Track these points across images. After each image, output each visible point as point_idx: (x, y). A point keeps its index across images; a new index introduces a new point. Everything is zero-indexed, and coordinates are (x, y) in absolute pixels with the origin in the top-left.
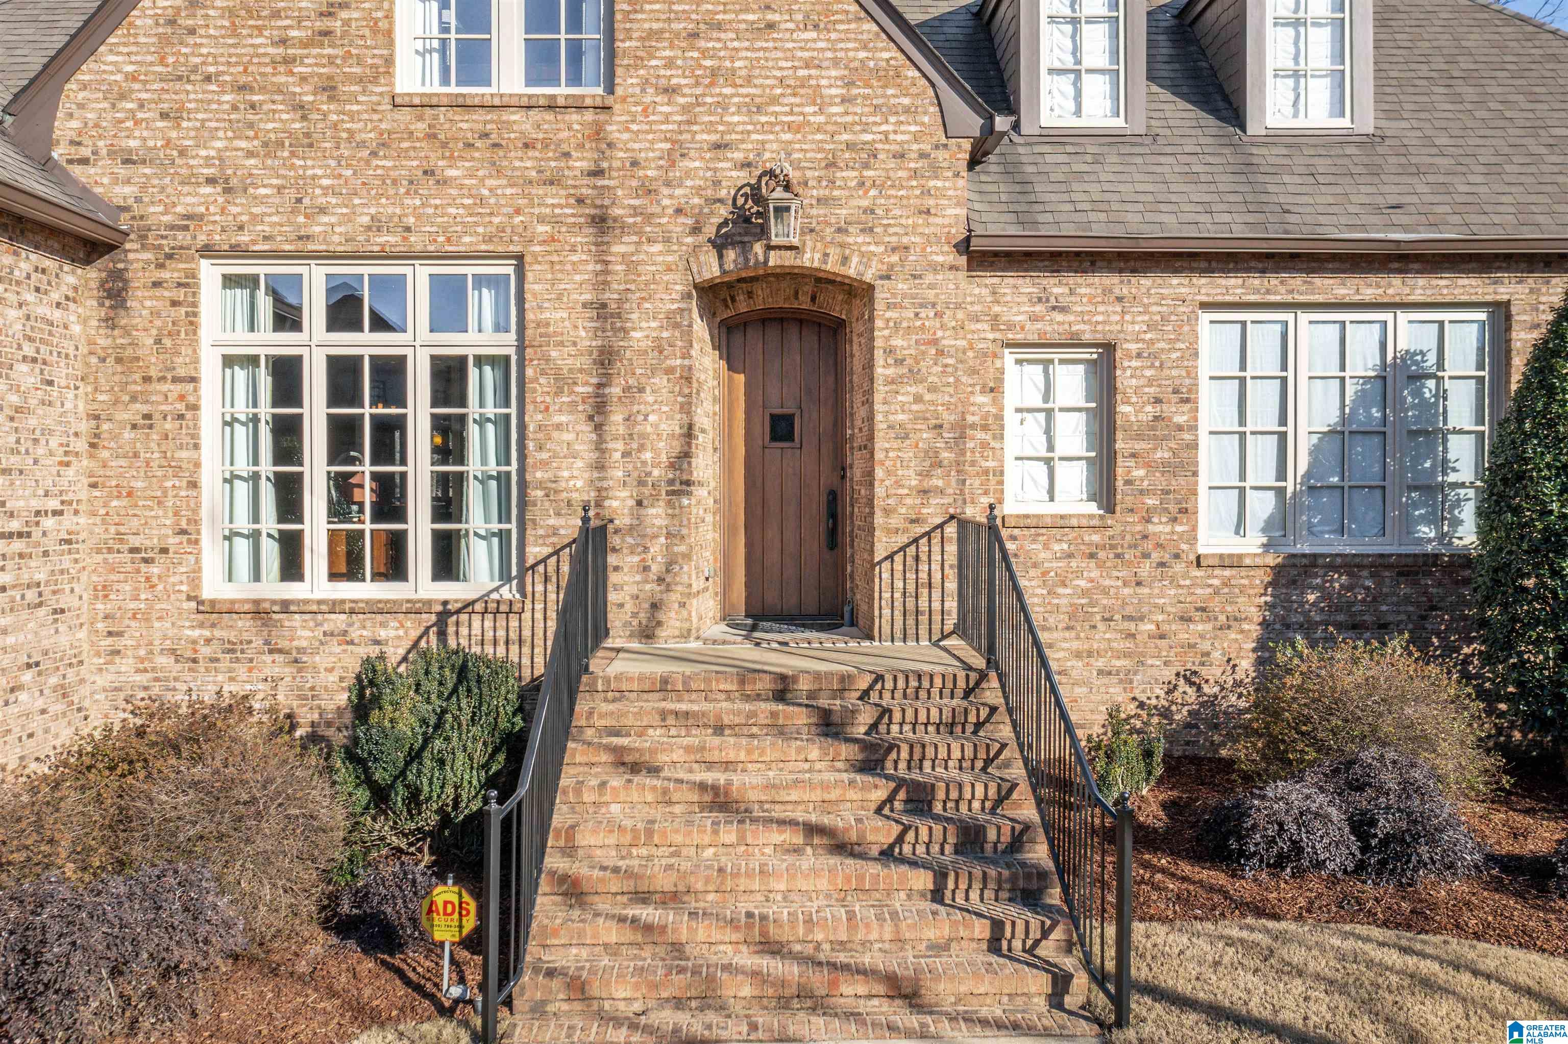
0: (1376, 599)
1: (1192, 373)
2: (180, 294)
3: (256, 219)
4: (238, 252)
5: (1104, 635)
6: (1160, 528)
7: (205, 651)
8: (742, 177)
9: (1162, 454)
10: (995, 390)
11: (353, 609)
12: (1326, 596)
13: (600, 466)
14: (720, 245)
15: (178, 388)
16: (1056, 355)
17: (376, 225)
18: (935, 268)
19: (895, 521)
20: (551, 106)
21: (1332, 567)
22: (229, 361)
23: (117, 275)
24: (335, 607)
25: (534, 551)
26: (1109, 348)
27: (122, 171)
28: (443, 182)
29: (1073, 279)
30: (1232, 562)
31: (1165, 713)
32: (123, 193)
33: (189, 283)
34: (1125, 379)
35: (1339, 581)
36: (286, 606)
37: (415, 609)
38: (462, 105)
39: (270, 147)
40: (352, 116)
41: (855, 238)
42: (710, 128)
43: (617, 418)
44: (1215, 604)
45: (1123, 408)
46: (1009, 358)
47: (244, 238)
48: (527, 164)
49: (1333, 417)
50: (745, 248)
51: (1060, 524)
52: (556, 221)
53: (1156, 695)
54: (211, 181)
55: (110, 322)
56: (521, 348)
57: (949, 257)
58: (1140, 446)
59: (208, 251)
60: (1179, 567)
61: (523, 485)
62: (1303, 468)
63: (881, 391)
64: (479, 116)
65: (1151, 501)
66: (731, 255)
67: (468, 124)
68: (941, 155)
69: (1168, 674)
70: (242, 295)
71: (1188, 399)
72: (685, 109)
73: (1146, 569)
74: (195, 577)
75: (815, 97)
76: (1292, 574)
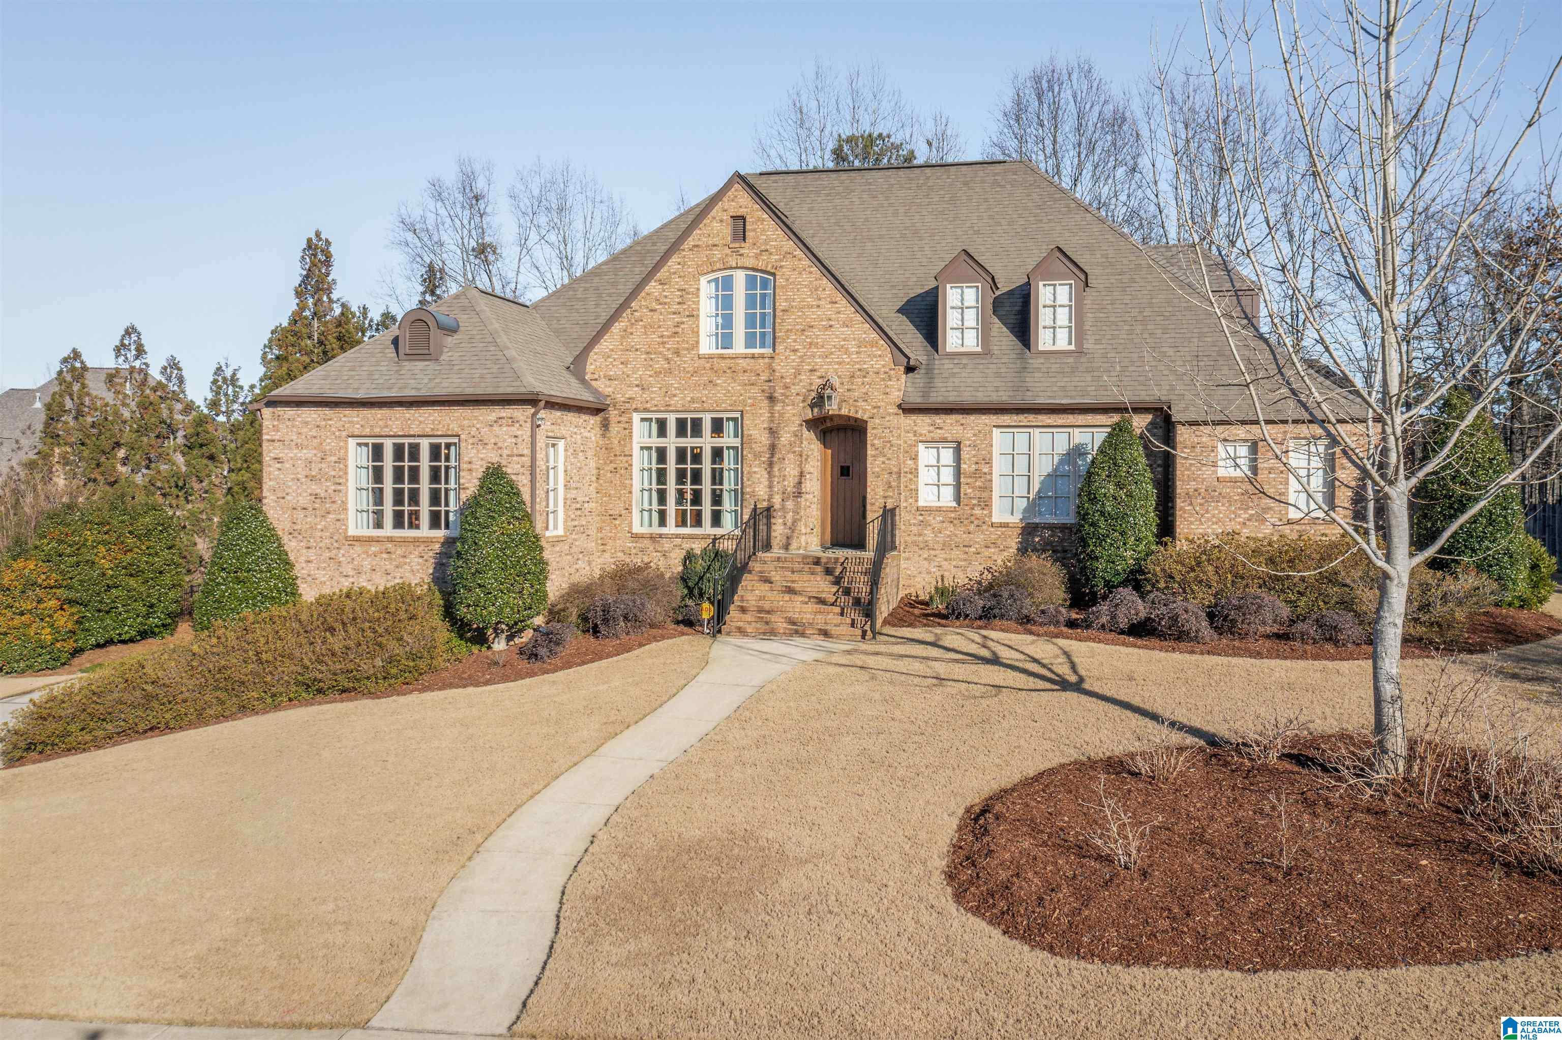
0: (1062, 540)
1: (991, 453)
2: (627, 426)
3: (652, 399)
4: (646, 410)
5: (956, 553)
6: (978, 511)
7: (634, 551)
8: (820, 381)
9: (977, 484)
10: (915, 458)
11: (683, 537)
12: (1042, 538)
13: (770, 487)
14: (812, 406)
15: (625, 459)
16: (940, 445)
17: (693, 401)
18: (889, 414)
19: (875, 508)
20: (753, 357)
21: (1044, 528)
22: (642, 448)
23: (606, 419)
24: (677, 536)
25: (746, 517)
26: (959, 443)
27: (608, 383)
28: (716, 385)
29: (943, 417)
30: (1005, 525)
31: (979, 583)
32: (608, 390)
33: (630, 422)
34: (964, 455)
35: (1047, 533)
36: (661, 536)
37: (704, 537)
38: (722, 357)
39: (658, 373)
40: (685, 362)
41: (861, 403)
42: (809, 364)
43: (776, 469)
44: (999, 542)
45: (963, 466)
46: (921, 447)
47: (648, 405)
48: (745, 378)
49: (1050, 470)
50: (821, 407)
51: (939, 509)
52: (755, 398)
53: (976, 575)
54: (637, 386)
55: (604, 436)
56: (742, 444)
57: (896, 410)
58: (969, 480)
59: (636, 410)
60: (985, 527)
61: (742, 493)
62: (1036, 489)
63: (869, 460)
64: (728, 361)
65: (975, 502)
66: (816, 410)
67: (724, 364)
68: (892, 372)
69: (981, 568)
70: (647, 424)
71: (989, 462)
72: (801, 357)
73: (972, 528)
74: (630, 526)
75: (847, 352)
76: (1029, 530)
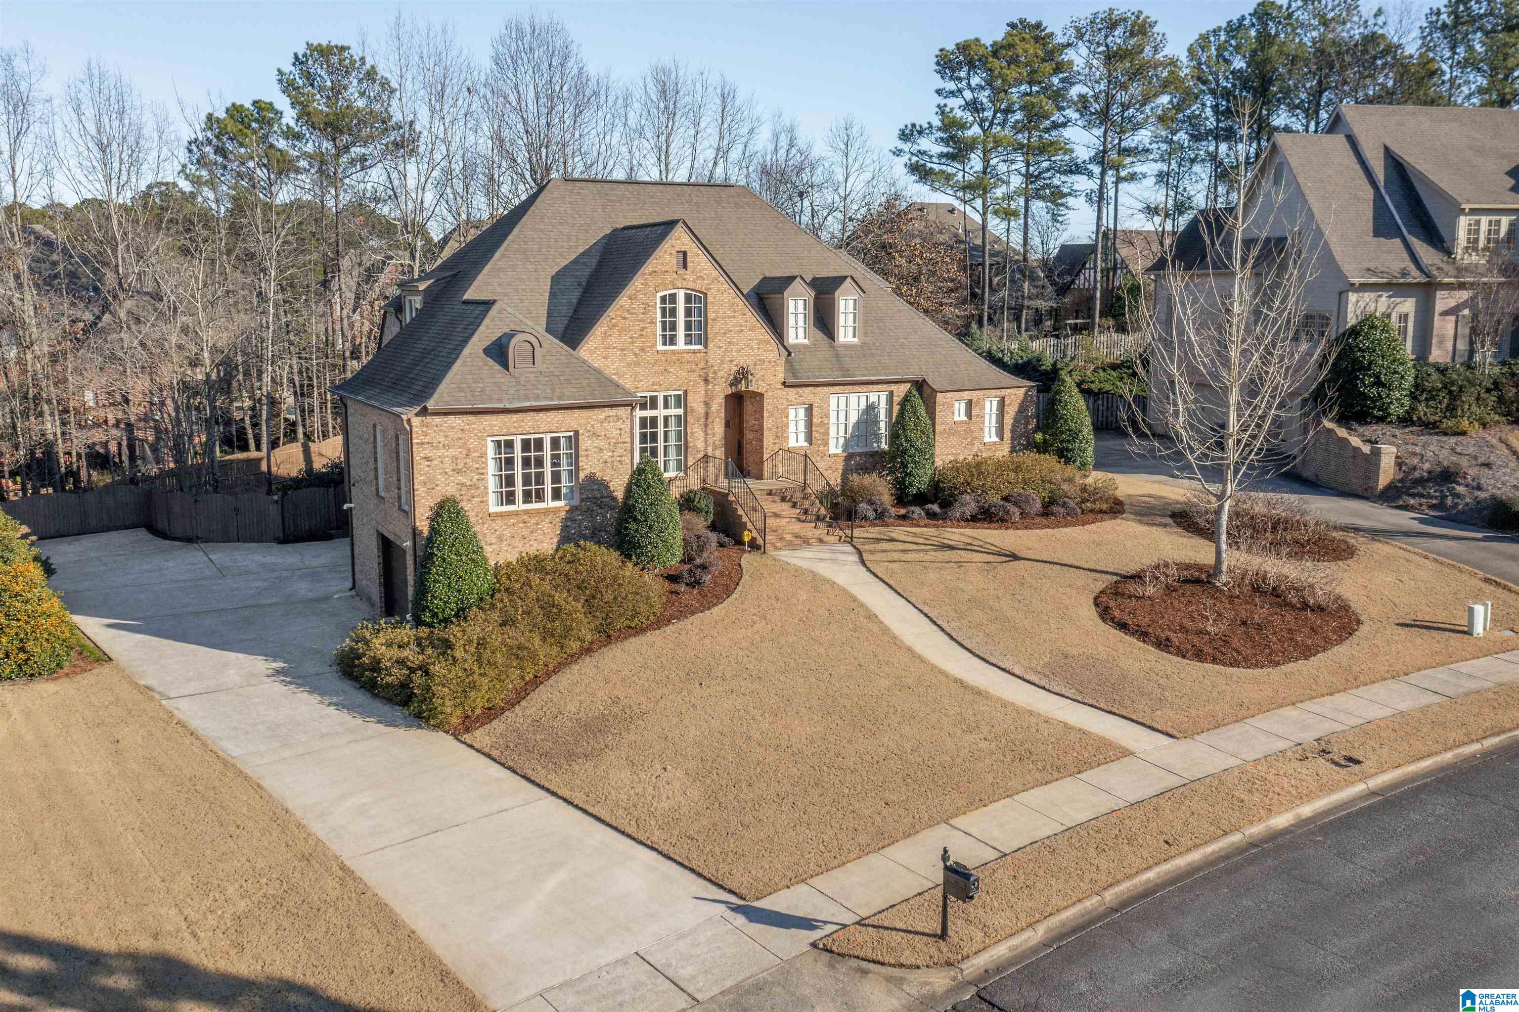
0: (865, 462)
1: (828, 410)
6: (821, 448)
8: (735, 368)
9: (822, 430)
10: (787, 416)
12: (856, 462)
13: (706, 441)
14: (731, 385)
16: (800, 407)
17: (653, 384)
18: (777, 388)
19: (769, 451)
20: (694, 352)
21: (857, 455)
25: (690, 464)
26: (811, 405)
28: (669, 372)
29: (805, 389)
30: (836, 455)
34: (815, 413)
35: (858, 458)
38: (673, 353)
39: (629, 365)
40: (648, 356)
41: (761, 383)
42: (729, 356)
44: (833, 466)
45: (813, 419)
46: (790, 408)
48: (688, 367)
49: (857, 419)
50: (736, 386)
51: (801, 448)
52: (695, 381)
56: (685, 413)
57: (780, 386)
58: (817, 428)
60: (825, 457)
61: (686, 447)
62: (850, 431)
63: (765, 420)
64: (675, 355)
65: (819, 442)
66: (733, 388)
67: (674, 357)
68: (779, 362)
69: (823, 483)
71: (827, 417)
72: (724, 352)
73: (819, 458)
75: (752, 348)
76: (849, 457)
